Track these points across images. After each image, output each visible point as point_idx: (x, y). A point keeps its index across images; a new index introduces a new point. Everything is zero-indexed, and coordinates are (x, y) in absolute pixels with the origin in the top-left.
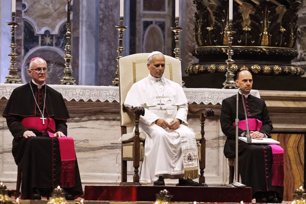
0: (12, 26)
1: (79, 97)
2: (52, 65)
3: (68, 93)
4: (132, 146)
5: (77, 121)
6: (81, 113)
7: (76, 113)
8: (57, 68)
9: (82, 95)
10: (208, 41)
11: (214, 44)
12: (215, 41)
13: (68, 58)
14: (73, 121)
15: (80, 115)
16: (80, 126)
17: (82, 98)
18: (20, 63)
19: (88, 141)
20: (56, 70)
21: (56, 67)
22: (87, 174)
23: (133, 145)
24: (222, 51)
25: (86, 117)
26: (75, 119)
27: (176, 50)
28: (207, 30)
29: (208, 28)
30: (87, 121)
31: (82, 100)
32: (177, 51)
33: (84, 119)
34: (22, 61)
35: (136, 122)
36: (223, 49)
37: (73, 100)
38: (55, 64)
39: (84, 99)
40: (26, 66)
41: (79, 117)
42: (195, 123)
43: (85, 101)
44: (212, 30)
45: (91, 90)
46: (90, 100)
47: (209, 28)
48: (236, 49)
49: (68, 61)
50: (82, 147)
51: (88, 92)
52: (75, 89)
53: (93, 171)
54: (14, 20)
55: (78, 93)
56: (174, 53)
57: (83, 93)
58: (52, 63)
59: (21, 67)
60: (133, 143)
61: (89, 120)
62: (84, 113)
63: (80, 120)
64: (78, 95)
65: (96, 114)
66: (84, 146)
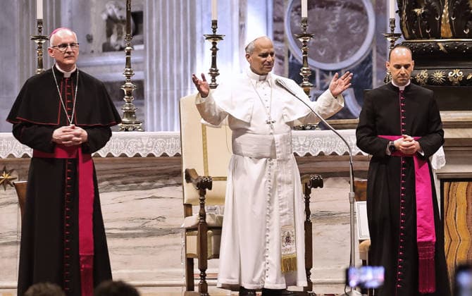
0: (37, 41)
1: (146, 150)
2: (339, 8)
3: (129, 145)
4: (196, 237)
5: (146, 188)
6: (152, 175)
7: (143, 176)
8: (347, 15)
9: (152, 147)
10: (417, 32)
11: (427, 37)
12: (427, 31)
13: (130, 89)
14: (139, 187)
15: (150, 177)
16: (150, 196)
17: (152, 152)
18: (281, 8)
19: (164, 218)
20: (347, 17)
21: (345, 13)
22: (164, 271)
23: (197, 235)
24: (439, 48)
25: (160, 181)
26: (143, 184)
27: (304, 70)
28: (415, 13)
29: (416, 10)
30: (161, 187)
31: (151, 155)
32: (305, 72)
33: (157, 184)
34: (285, 4)
35: (201, 200)
36: (440, 44)
37: (138, 155)
38: (344, 7)
39: (155, 154)
40: (292, 11)
41: (150, 182)
42: (338, 185)
43: (156, 156)
44: (423, 14)
45: (165, 139)
46: (165, 155)
47: (418, 11)
48: (461, 43)
49: (129, 94)
50: (154, 229)
51: (161, 141)
52: (140, 138)
53: (173, 266)
54: (40, 32)
55: (145, 144)
56: (301, 74)
57: (153, 143)
58: (340, 5)
59: (283, 13)
60: (196, 232)
61: (166, 186)
62: (157, 174)
63: (150, 185)
64: (144, 148)
65: (176, 176)
66: (158, 227)
